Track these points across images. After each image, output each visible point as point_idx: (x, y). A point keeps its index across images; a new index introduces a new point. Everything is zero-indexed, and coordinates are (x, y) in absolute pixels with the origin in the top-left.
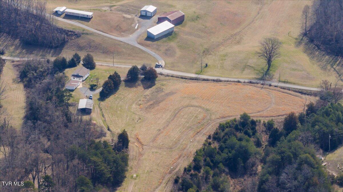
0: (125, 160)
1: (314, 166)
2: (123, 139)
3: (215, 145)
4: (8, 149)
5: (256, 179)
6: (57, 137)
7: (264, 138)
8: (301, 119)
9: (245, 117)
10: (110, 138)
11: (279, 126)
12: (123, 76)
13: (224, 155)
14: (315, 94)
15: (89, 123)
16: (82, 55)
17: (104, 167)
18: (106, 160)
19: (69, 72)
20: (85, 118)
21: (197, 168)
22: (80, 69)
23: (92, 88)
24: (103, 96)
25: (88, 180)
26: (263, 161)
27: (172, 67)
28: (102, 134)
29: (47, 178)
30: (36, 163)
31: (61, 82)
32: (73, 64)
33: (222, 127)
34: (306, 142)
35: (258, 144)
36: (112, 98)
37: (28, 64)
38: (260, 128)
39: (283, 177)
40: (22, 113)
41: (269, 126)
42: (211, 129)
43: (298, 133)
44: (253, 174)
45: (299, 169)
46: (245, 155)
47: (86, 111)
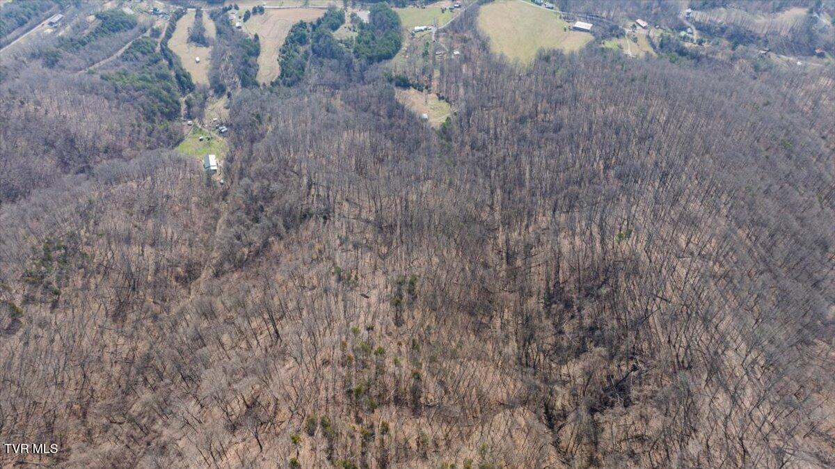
0: (259, 45)
1: (331, 37)
2: (256, 37)
3: (292, 34)
4: (213, 47)
5: (310, 45)
6: (231, 40)
7: (310, 29)
8: (323, 19)
9: (301, 21)
10: (251, 37)
11: (315, 23)
12: (251, 12)
13: (297, 38)
14: (326, 8)
15: (242, 32)
16: (233, 4)
17: (251, 49)
18: (251, 46)
19: (229, 12)
20: (240, 30)
21: (287, 44)
22: (233, 10)
23: (240, 17)
24: (245, 20)
25: (246, 55)
26: (312, 38)
27: (269, 4)
28: (248, 36)
29: (230, 56)
30: (225, 51)
31: (227, 16)
32: (230, 9)
33: (294, 27)
34: (326, 28)
35: (308, 31)
36: (248, 21)
37: (212, 11)
38: (308, 25)
39: (320, 43)
40: (215, 32)
41: (311, 24)
42: (290, 28)
43: (323, 25)
44: (309, 43)
45: (325, 39)
46: (304, 36)
47: (239, 27)
